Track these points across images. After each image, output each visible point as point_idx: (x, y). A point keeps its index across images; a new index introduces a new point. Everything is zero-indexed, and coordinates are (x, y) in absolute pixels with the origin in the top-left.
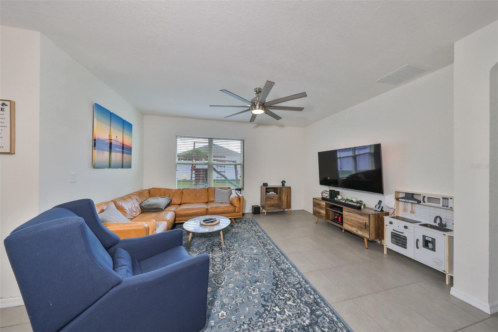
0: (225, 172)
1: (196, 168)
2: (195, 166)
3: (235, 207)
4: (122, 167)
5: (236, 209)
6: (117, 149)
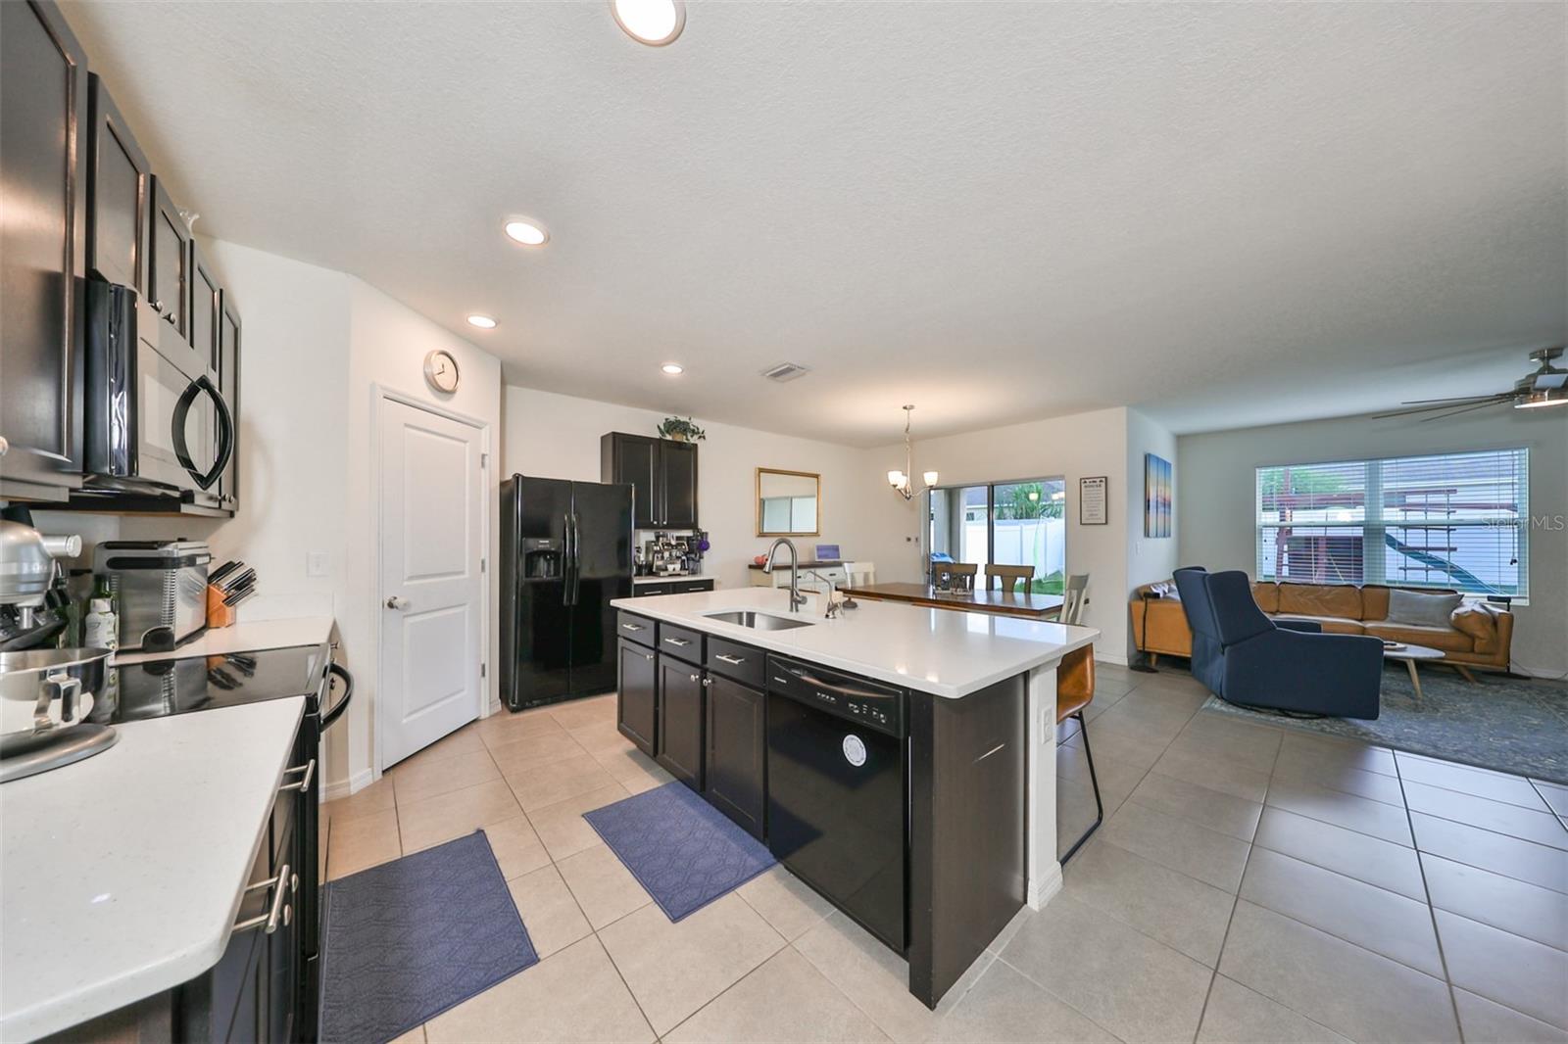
1: (1293, 535)
2: (1290, 532)
3: (1472, 637)
4: (1164, 536)
5: (1477, 642)
6: (1161, 509)
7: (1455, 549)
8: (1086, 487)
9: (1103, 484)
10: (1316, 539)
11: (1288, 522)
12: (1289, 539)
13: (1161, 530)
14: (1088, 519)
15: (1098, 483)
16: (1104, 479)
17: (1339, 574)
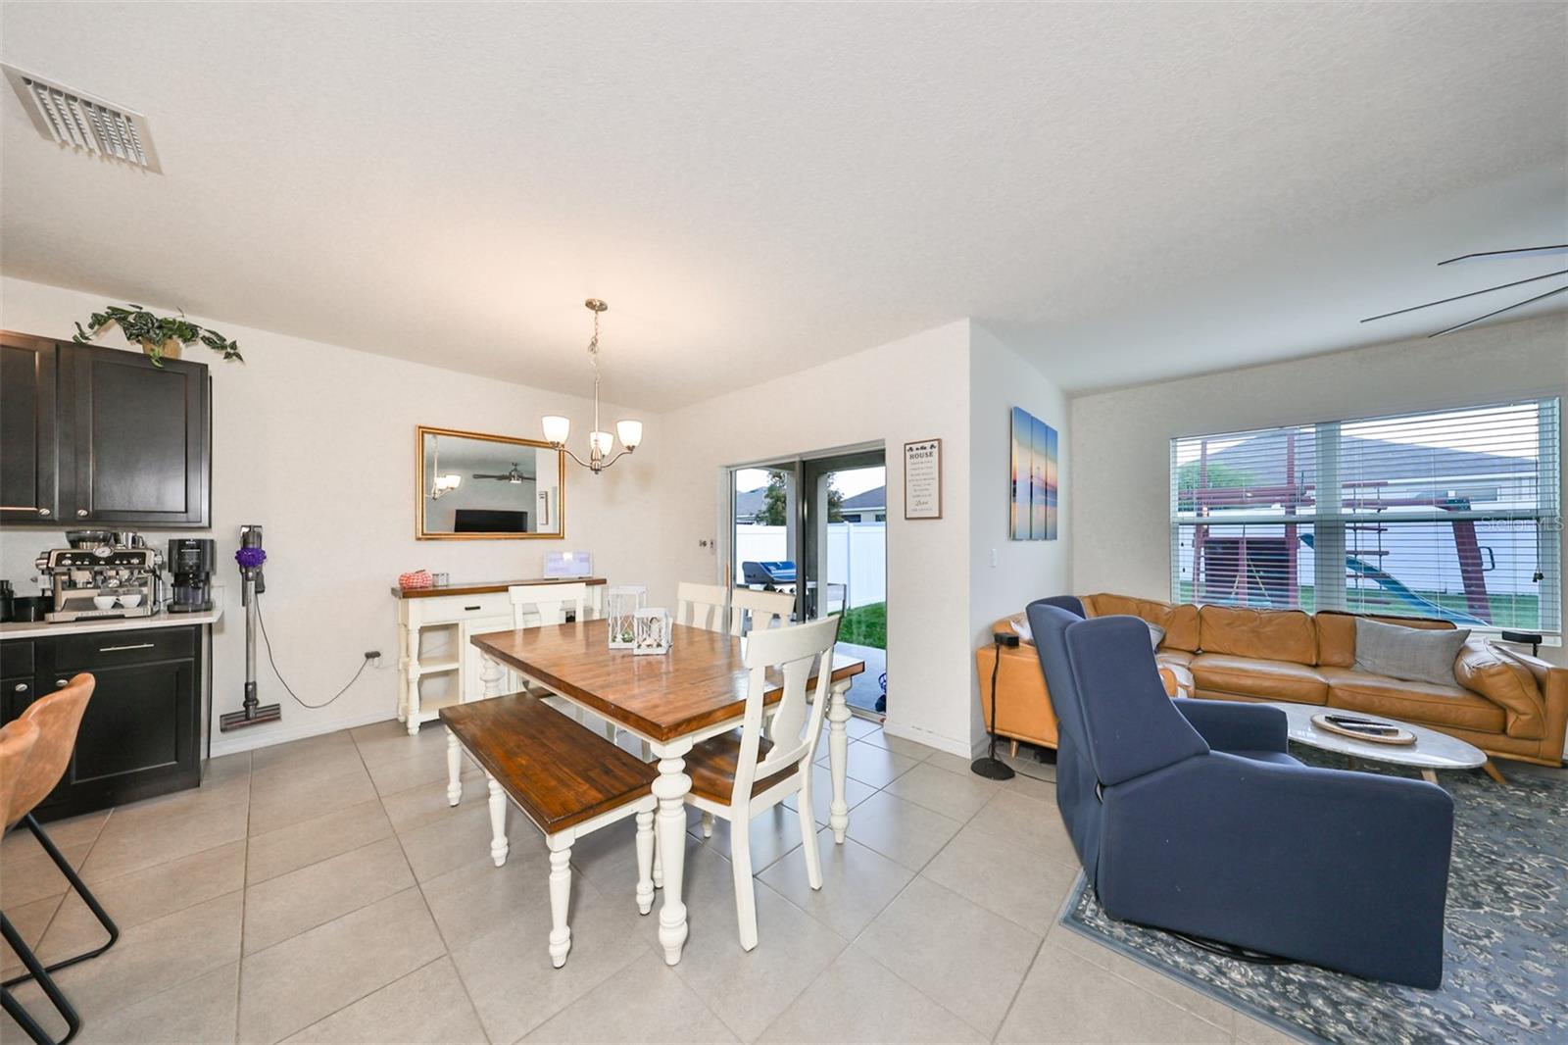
0: (1381, 554)
1: (1211, 536)
2: (1207, 531)
3: (1503, 709)
4: (1046, 538)
5: (1512, 718)
6: (1039, 497)
7: (1387, 553)
8: (911, 457)
9: (935, 451)
10: (1235, 542)
11: (1205, 519)
12: (1206, 542)
13: (1038, 528)
14: (915, 510)
15: (928, 450)
16: (936, 443)
17: (1261, 586)
